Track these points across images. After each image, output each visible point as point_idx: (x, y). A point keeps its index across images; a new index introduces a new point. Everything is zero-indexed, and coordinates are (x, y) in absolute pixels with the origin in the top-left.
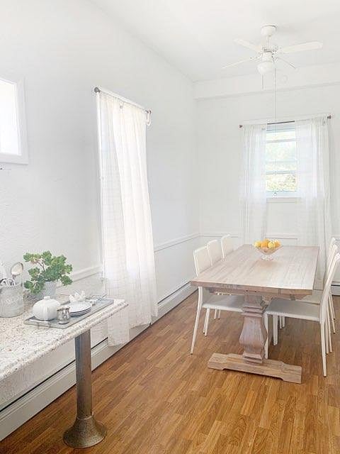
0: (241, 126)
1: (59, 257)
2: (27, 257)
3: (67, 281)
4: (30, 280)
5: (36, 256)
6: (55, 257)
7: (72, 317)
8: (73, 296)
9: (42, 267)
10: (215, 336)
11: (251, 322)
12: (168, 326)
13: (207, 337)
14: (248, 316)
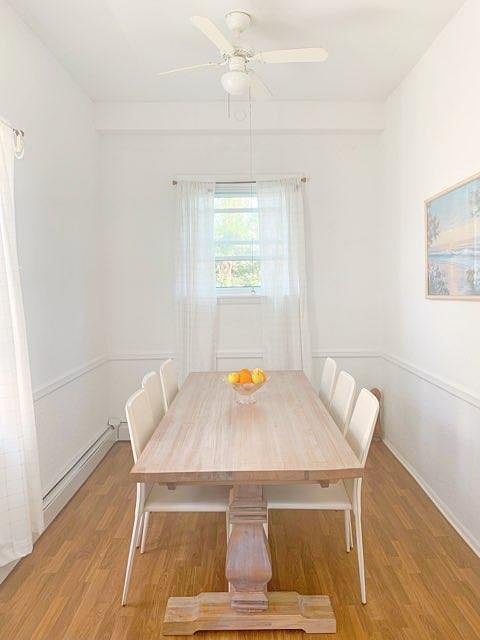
0: (175, 183)
10: (159, 550)
11: (246, 532)
12: (66, 542)
13: (145, 555)
14: (240, 524)
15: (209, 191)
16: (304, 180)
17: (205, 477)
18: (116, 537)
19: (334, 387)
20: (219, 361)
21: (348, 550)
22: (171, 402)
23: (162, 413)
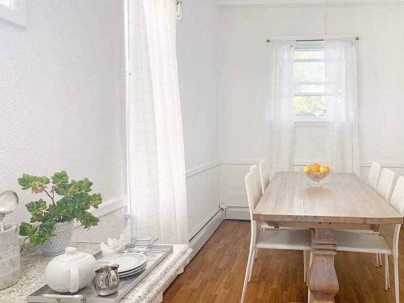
0: (268, 41)
1: (81, 182)
2: (25, 182)
3: (91, 221)
4: (28, 221)
5: (41, 180)
6: (73, 182)
7: (122, 279)
8: (106, 243)
9: (50, 198)
10: (259, 282)
11: (323, 261)
12: (200, 273)
13: (252, 284)
14: (319, 255)
15: (291, 46)
16: (357, 39)
17: (299, 219)
18: (231, 272)
19: (378, 181)
20: (295, 167)
21: (387, 289)
22: (266, 186)
23: (261, 194)
